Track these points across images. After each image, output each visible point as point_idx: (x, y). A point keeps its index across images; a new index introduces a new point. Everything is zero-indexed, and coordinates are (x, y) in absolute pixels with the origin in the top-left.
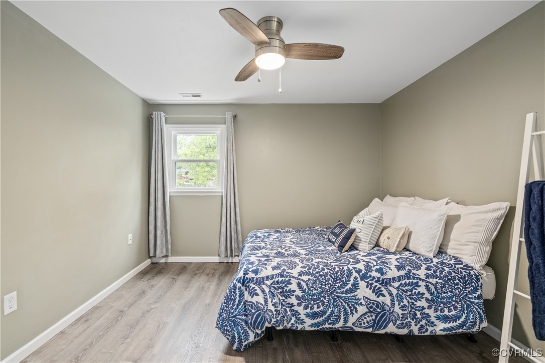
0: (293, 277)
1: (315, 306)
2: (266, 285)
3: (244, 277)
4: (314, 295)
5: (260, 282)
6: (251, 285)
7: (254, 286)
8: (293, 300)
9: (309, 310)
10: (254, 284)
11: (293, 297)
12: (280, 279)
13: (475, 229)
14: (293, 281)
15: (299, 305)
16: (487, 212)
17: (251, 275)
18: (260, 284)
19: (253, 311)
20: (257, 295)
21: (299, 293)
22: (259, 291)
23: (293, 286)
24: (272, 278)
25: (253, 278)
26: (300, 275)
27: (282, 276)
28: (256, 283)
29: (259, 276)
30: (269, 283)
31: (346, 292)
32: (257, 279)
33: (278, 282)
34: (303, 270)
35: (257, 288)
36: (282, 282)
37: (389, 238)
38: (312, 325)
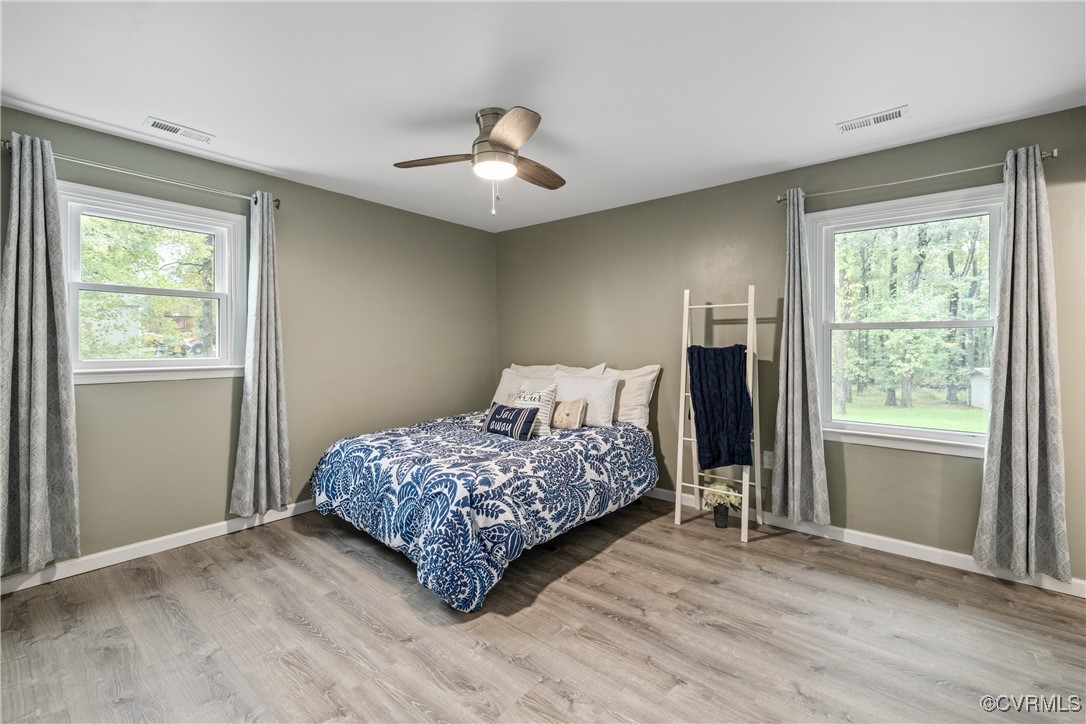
0: (530, 477)
1: (558, 505)
2: (507, 495)
3: (471, 496)
4: (554, 491)
5: (499, 494)
6: (486, 503)
7: (494, 501)
8: (538, 506)
9: (554, 512)
10: (492, 499)
11: (537, 502)
12: (519, 483)
13: (639, 393)
14: (533, 481)
15: (544, 509)
16: (645, 375)
17: (481, 489)
18: (500, 496)
19: (505, 535)
20: (502, 511)
21: (541, 494)
22: (503, 506)
23: (534, 488)
24: (510, 485)
25: (487, 492)
26: (535, 472)
27: (519, 479)
28: (495, 496)
29: (494, 487)
30: (508, 491)
31: (578, 479)
32: (493, 491)
33: (518, 488)
34: (534, 465)
35: (498, 503)
36: (522, 486)
37: (568, 415)
38: (558, 529)
